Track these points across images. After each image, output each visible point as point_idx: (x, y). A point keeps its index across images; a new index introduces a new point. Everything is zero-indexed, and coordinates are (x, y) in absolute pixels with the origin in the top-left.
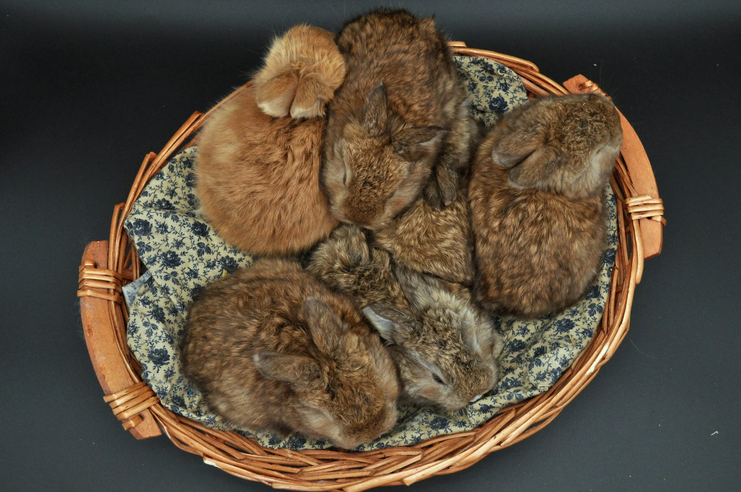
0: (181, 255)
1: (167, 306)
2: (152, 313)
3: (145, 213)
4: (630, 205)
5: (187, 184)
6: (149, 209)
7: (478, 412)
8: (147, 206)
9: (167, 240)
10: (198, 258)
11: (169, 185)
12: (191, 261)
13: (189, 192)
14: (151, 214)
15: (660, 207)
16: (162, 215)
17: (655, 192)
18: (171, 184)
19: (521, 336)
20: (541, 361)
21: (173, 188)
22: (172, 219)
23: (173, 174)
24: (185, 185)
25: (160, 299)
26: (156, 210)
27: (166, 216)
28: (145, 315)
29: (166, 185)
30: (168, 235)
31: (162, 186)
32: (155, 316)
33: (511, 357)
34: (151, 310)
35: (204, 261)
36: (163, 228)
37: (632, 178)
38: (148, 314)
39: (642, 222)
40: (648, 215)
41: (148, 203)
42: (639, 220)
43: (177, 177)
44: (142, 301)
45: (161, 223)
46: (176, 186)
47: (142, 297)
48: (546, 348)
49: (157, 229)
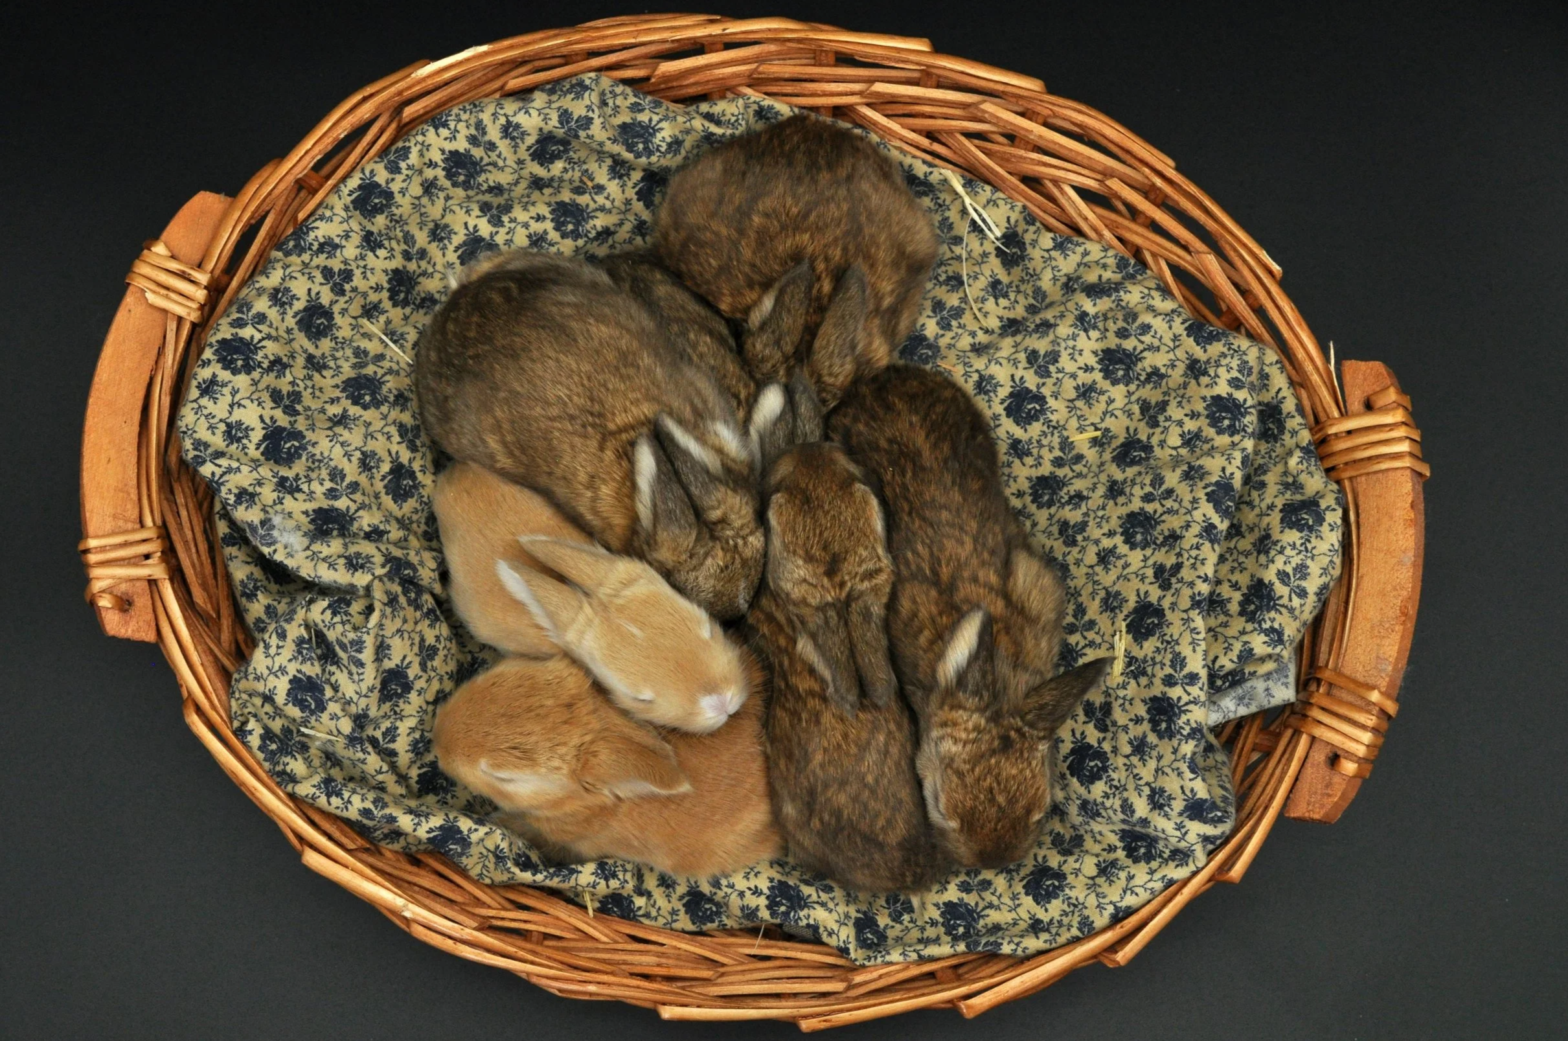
0: (1143, 719)
1: (1225, 619)
2: (1274, 607)
3: (1192, 837)
4: (195, 306)
5: (1066, 878)
6: (1183, 844)
7: (723, 119)
8: (1181, 856)
10: (1112, 699)
11: (1105, 888)
12: (1128, 698)
13: (1065, 861)
14: (1178, 833)
15: (142, 268)
17: (129, 299)
18: (1099, 890)
19: (549, 237)
20: (560, 117)
21: (1098, 880)
23: (1086, 912)
24: (1070, 879)
25: (1237, 634)
26: (1166, 839)
27: (1145, 822)
28: (1291, 610)
29: (1113, 893)
30: (1152, 779)
31: (1125, 892)
32: (1272, 599)
33: (595, 202)
34: (1273, 614)
35: (1104, 688)
36: (1158, 799)
37: (154, 358)
38: (1283, 610)
39: (196, 258)
40: (174, 266)
41: (1176, 863)
42: (200, 266)
43: (1081, 900)
44: (1280, 641)
45: (1158, 812)
46: (1091, 882)
47: (1278, 649)
48: (529, 148)
49: (1169, 806)
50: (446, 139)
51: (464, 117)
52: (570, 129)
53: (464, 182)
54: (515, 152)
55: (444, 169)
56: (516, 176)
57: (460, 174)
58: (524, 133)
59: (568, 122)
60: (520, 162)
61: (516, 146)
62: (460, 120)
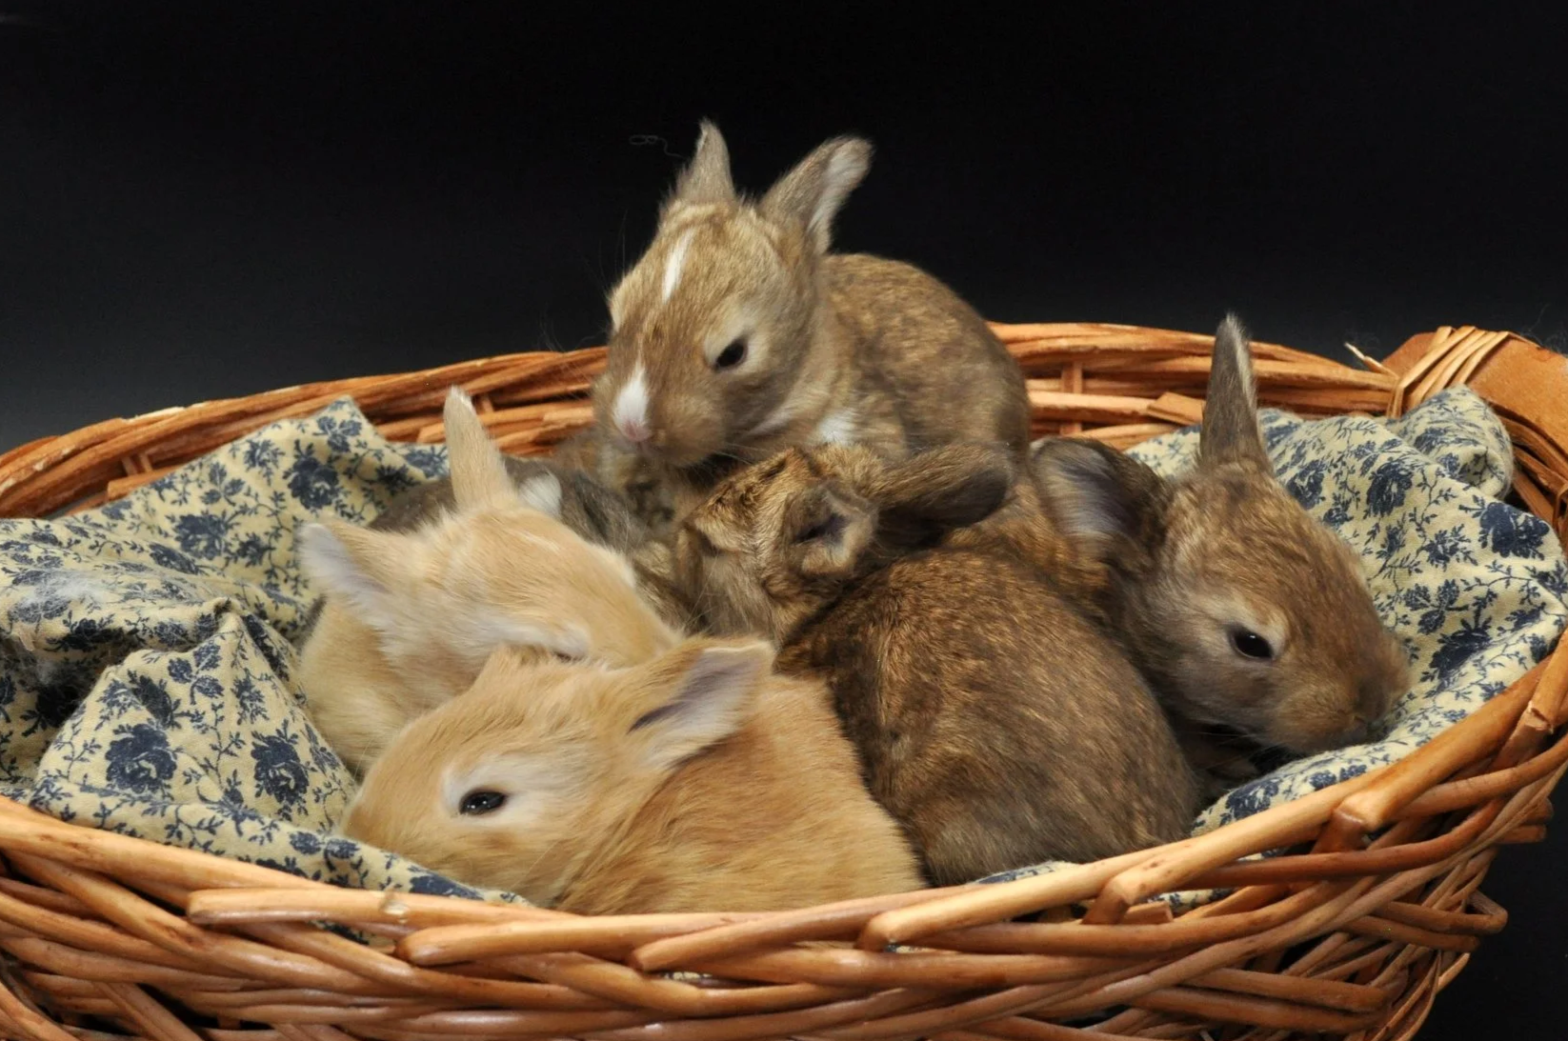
9: (1420, 529)
16: (1462, 586)
22: (1426, 590)
45: (1453, 559)
49: (1461, 540)
50: (174, 502)
51: (192, 476)
52: (335, 436)
53: (206, 549)
54: (269, 482)
55: (177, 539)
56: (273, 521)
57: (199, 540)
58: (276, 453)
59: (330, 427)
60: (278, 497)
61: (268, 474)
62: (188, 481)
